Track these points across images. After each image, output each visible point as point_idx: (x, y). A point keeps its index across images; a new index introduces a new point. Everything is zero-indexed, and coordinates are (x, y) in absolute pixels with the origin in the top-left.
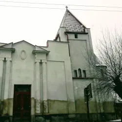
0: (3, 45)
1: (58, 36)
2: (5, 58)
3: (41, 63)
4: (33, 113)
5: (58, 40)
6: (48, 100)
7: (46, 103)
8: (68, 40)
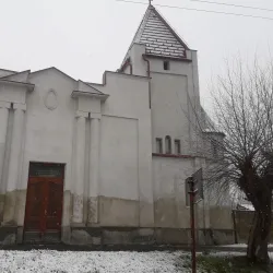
0: (8, 74)
1: (127, 62)
2: (12, 104)
3: (89, 119)
4: (66, 222)
5: (128, 71)
6: (99, 198)
7: (94, 204)
8: (149, 72)
